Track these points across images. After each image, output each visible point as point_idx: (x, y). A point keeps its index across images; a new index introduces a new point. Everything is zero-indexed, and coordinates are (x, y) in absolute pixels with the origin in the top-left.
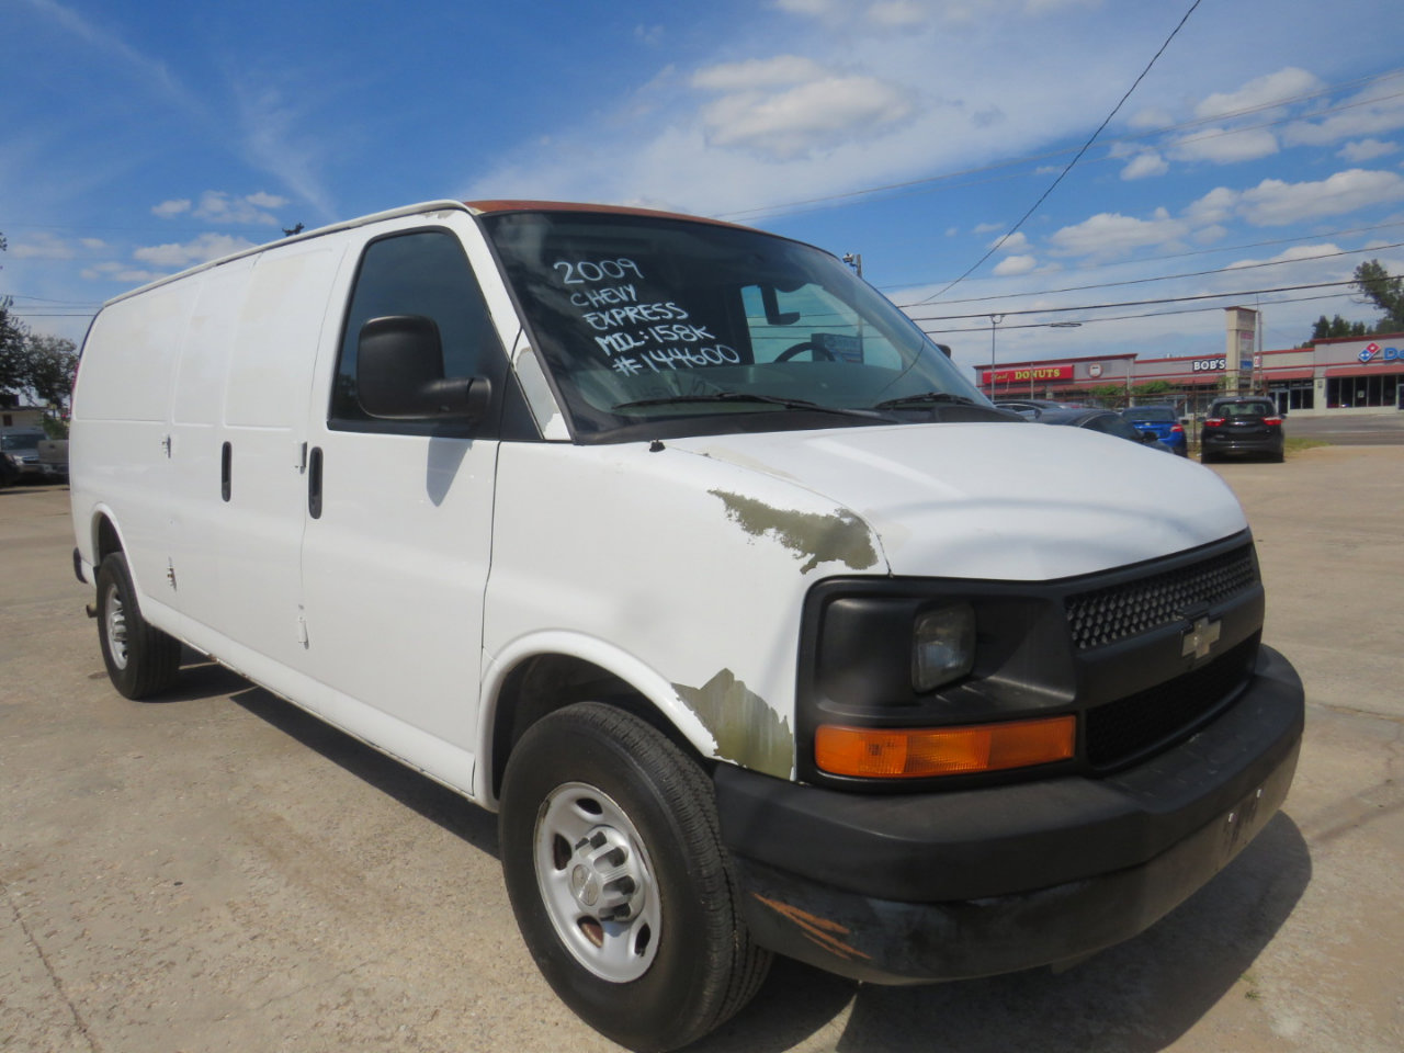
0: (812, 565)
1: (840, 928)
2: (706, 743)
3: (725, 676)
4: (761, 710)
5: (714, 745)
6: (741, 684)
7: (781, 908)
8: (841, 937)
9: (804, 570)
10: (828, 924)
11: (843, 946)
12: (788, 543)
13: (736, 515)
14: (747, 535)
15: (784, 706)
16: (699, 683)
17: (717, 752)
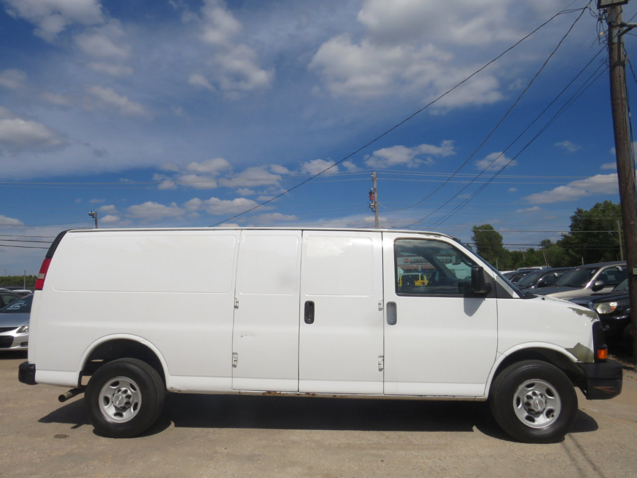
0: (593, 320)
1: (611, 387)
2: (575, 359)
3: (579, 345)
4: (589, 350)
5: (576, 359)
6: (582, 345)
7: (599, 388)
8: (611, 389)
9: (592, 321)
10: (609, 387)
11: (612, 391)
12: (588, 316)
13: (575, 312)
14: (579, 315)
15: (592, 348)
16: (572, 347)
17: (578, 361)
